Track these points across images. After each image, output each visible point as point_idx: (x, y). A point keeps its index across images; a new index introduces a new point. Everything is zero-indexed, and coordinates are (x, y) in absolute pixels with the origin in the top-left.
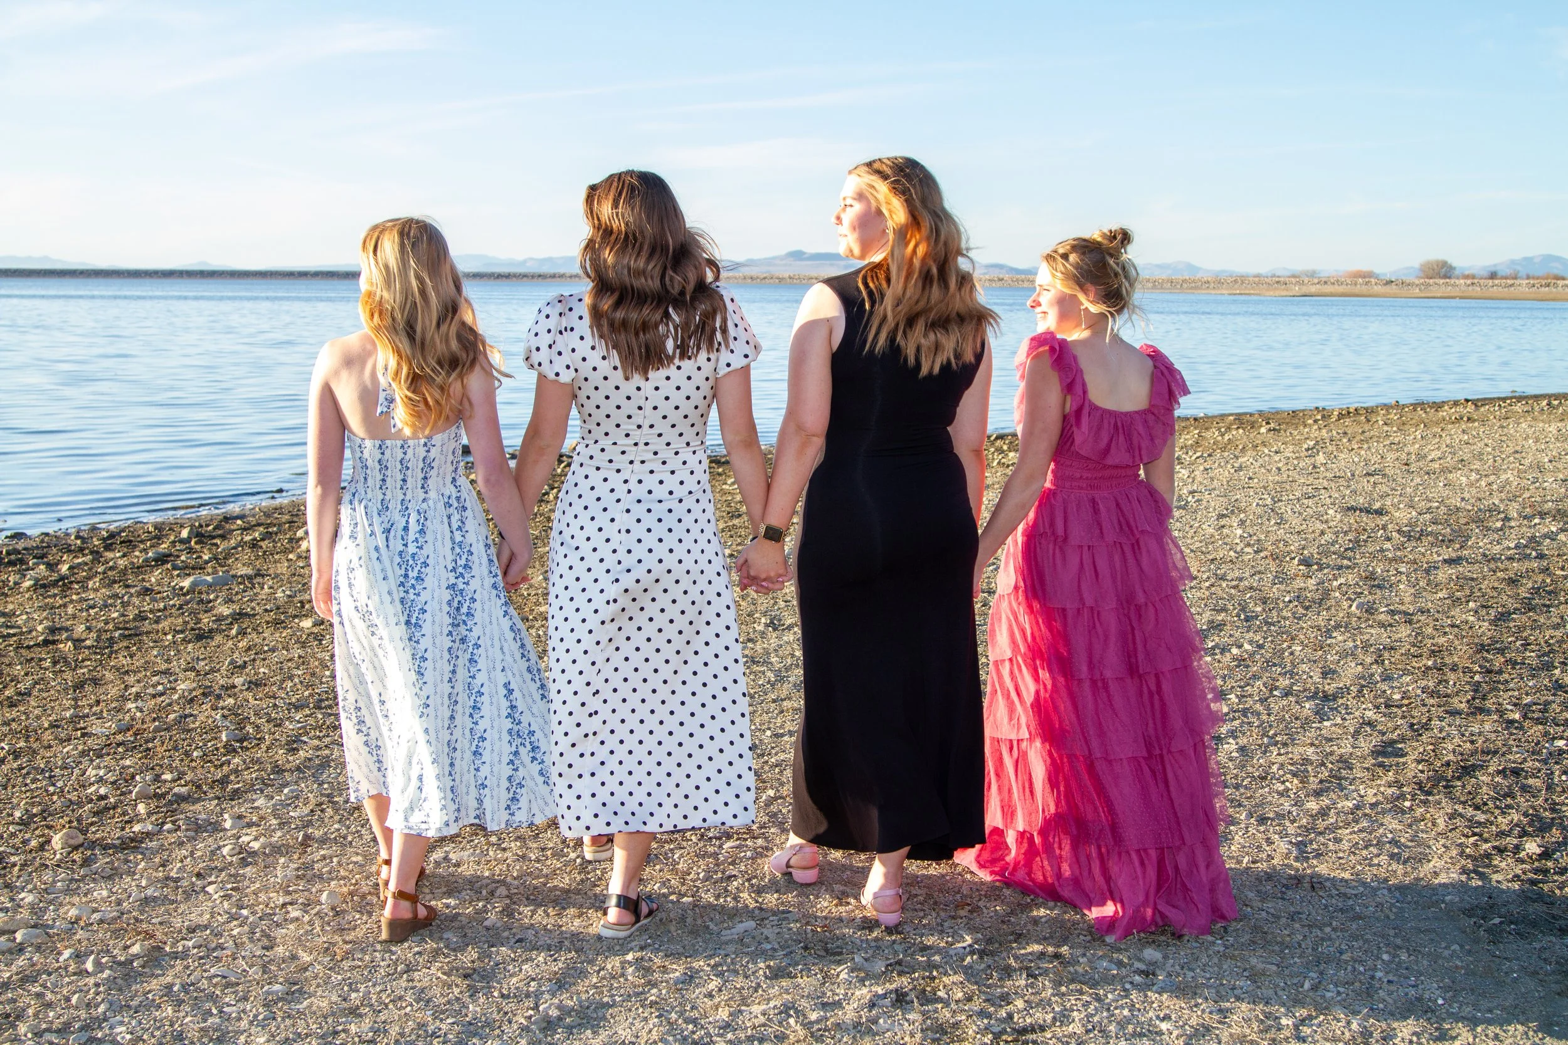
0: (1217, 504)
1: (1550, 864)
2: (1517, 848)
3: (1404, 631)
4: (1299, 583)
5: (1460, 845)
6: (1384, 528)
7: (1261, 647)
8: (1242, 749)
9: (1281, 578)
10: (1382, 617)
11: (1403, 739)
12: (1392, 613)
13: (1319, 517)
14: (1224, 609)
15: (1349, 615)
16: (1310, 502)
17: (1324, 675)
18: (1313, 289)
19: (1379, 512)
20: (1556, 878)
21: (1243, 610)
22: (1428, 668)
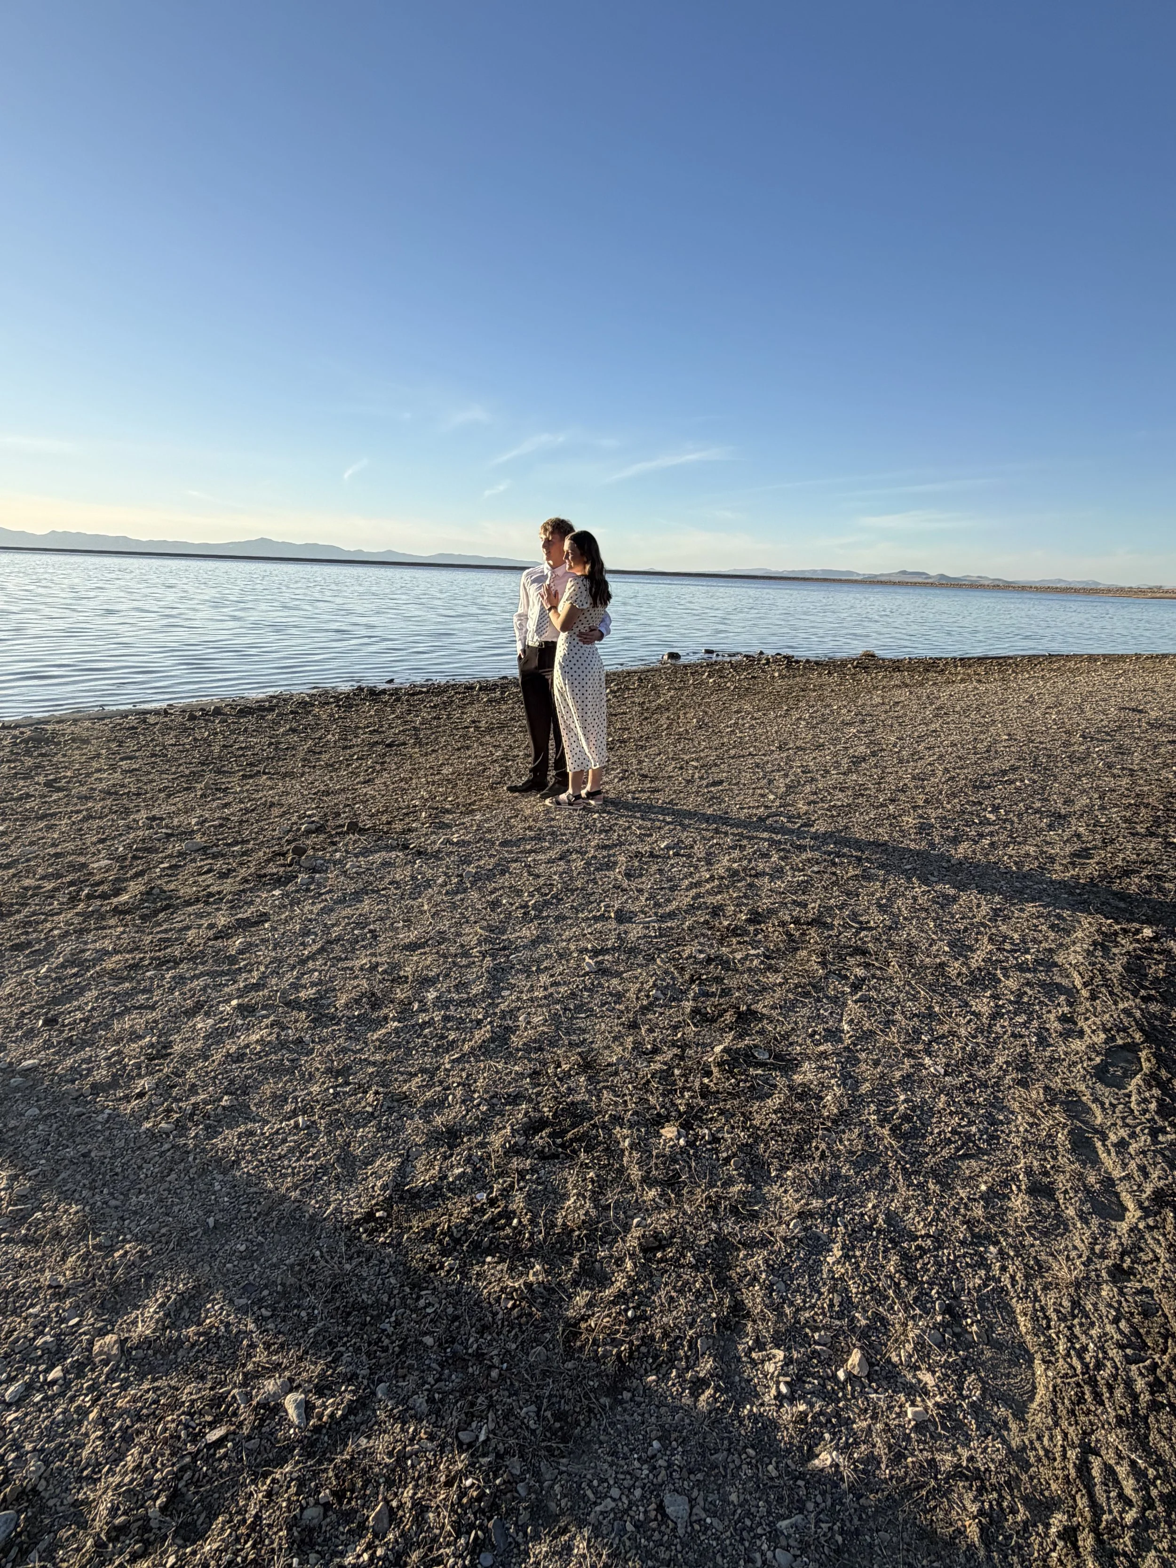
0: (1049, 700)
1: (1156, 945)
2: (1138, 931)
3: (1125, 781)
4: (1076, 747)
5: (1101, 924)
6: (1139, 720)
7: (1035, 782)
8: (992, 844)
9: (1066, 744)
10: (1115, 771)
11: (1095, 848)
12: (1123, 769)
13: (1104, 712)
14: (1024, 759)
15: (1096, 768)
16: (1103, 703)
17: (1065, 803)
18: (1158, 595)
19: (1140, 711)
20: (1156, 956)
21: (1035, 760)
22: (1131, 805)
